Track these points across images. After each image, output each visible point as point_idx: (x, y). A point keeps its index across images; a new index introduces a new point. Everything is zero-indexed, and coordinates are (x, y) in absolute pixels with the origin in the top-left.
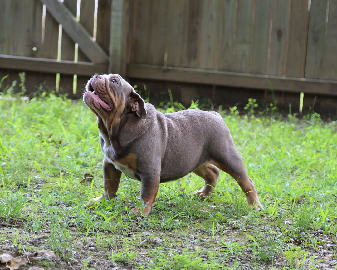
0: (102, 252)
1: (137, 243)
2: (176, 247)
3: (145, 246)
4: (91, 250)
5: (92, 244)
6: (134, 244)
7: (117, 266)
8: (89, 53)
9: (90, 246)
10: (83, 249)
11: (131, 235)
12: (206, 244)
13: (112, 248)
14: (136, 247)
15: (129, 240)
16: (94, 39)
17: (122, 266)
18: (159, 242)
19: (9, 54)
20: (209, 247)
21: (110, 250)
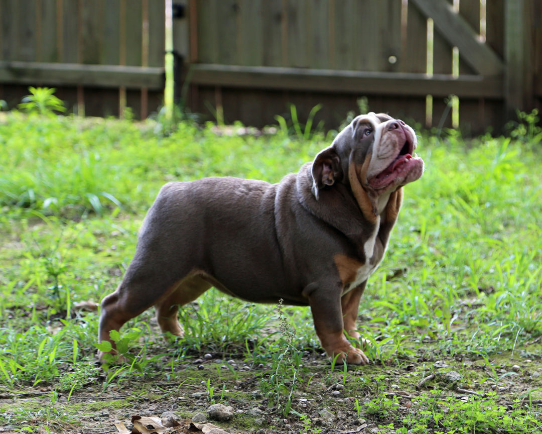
0: (350, 399)
1: (416, 382)
2: (482, 387)
3: (430, 385)
4: (335, 396)
5: (337, 386)
6: (411, 384)
7: (366, 422)
8: (474, 60)
9: (334, 389)
10: (321, 394)
11: (413, 368)
12: (533, 380)
13: (370, 390)
14: (413, 388)
15: (405, 376)
16: (482, 39)
17: (375, 423)
18: (453, 379)
19: (354, 69)
20: (537, 386)
21: (365, 395)
